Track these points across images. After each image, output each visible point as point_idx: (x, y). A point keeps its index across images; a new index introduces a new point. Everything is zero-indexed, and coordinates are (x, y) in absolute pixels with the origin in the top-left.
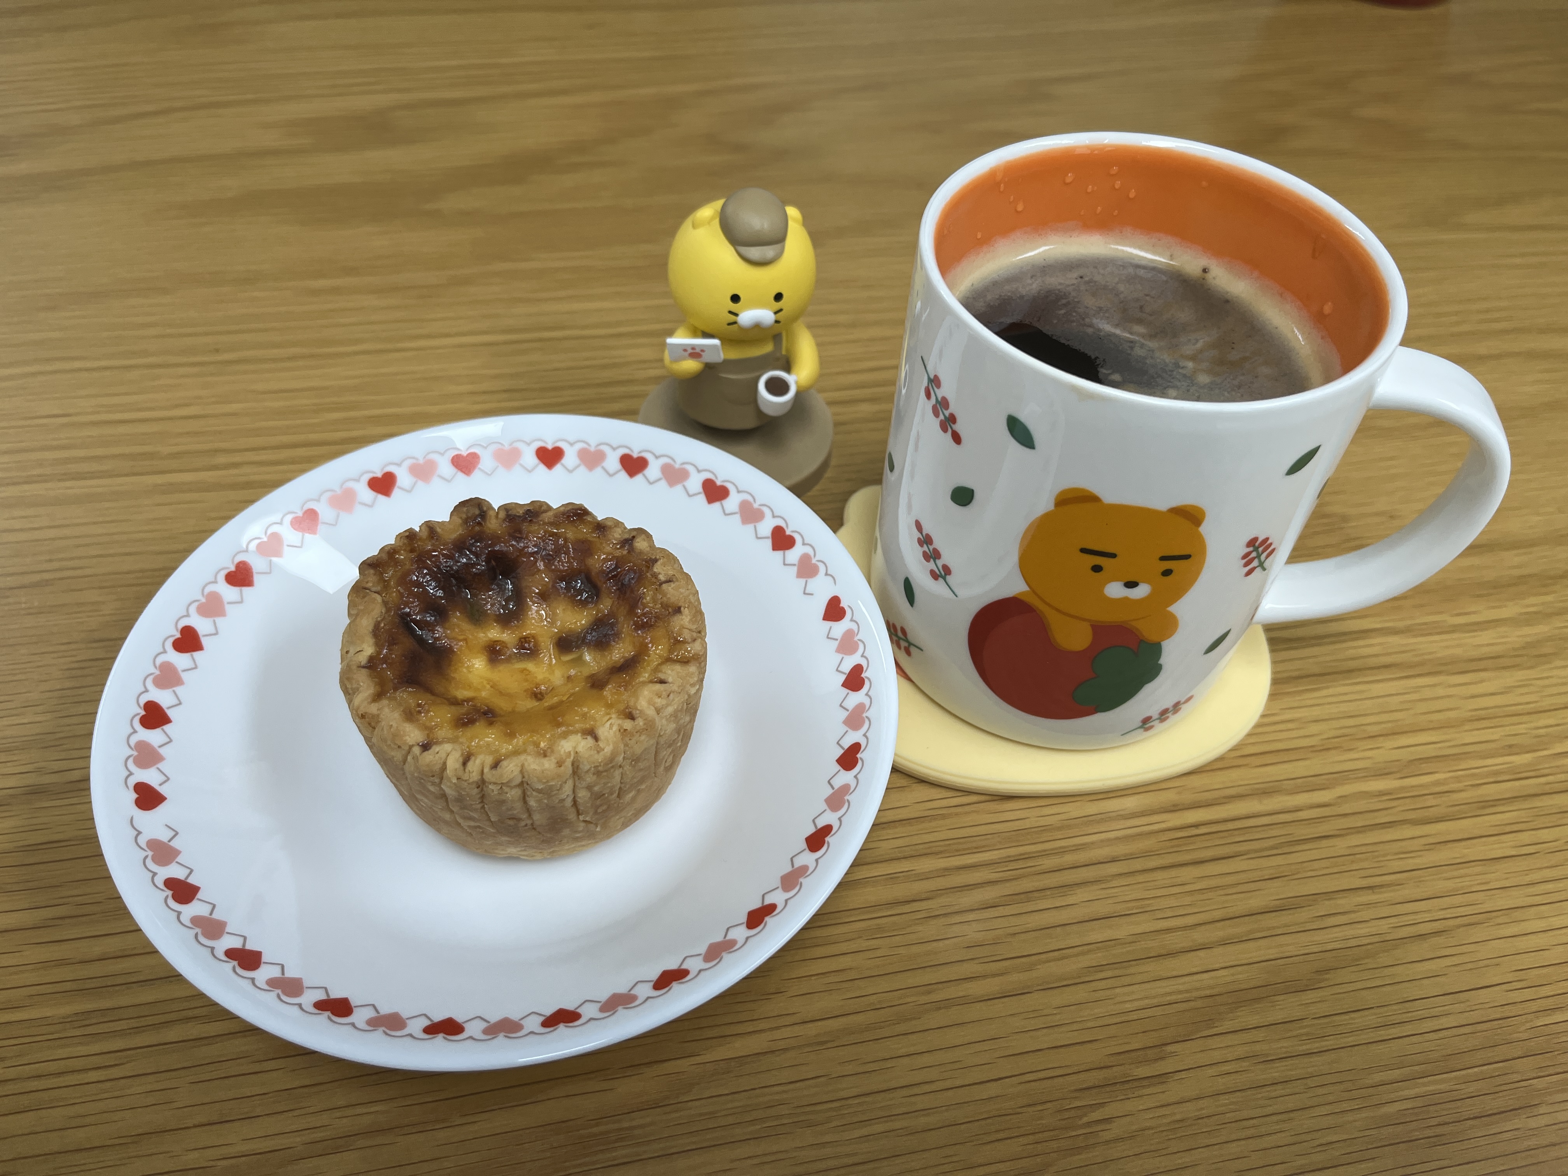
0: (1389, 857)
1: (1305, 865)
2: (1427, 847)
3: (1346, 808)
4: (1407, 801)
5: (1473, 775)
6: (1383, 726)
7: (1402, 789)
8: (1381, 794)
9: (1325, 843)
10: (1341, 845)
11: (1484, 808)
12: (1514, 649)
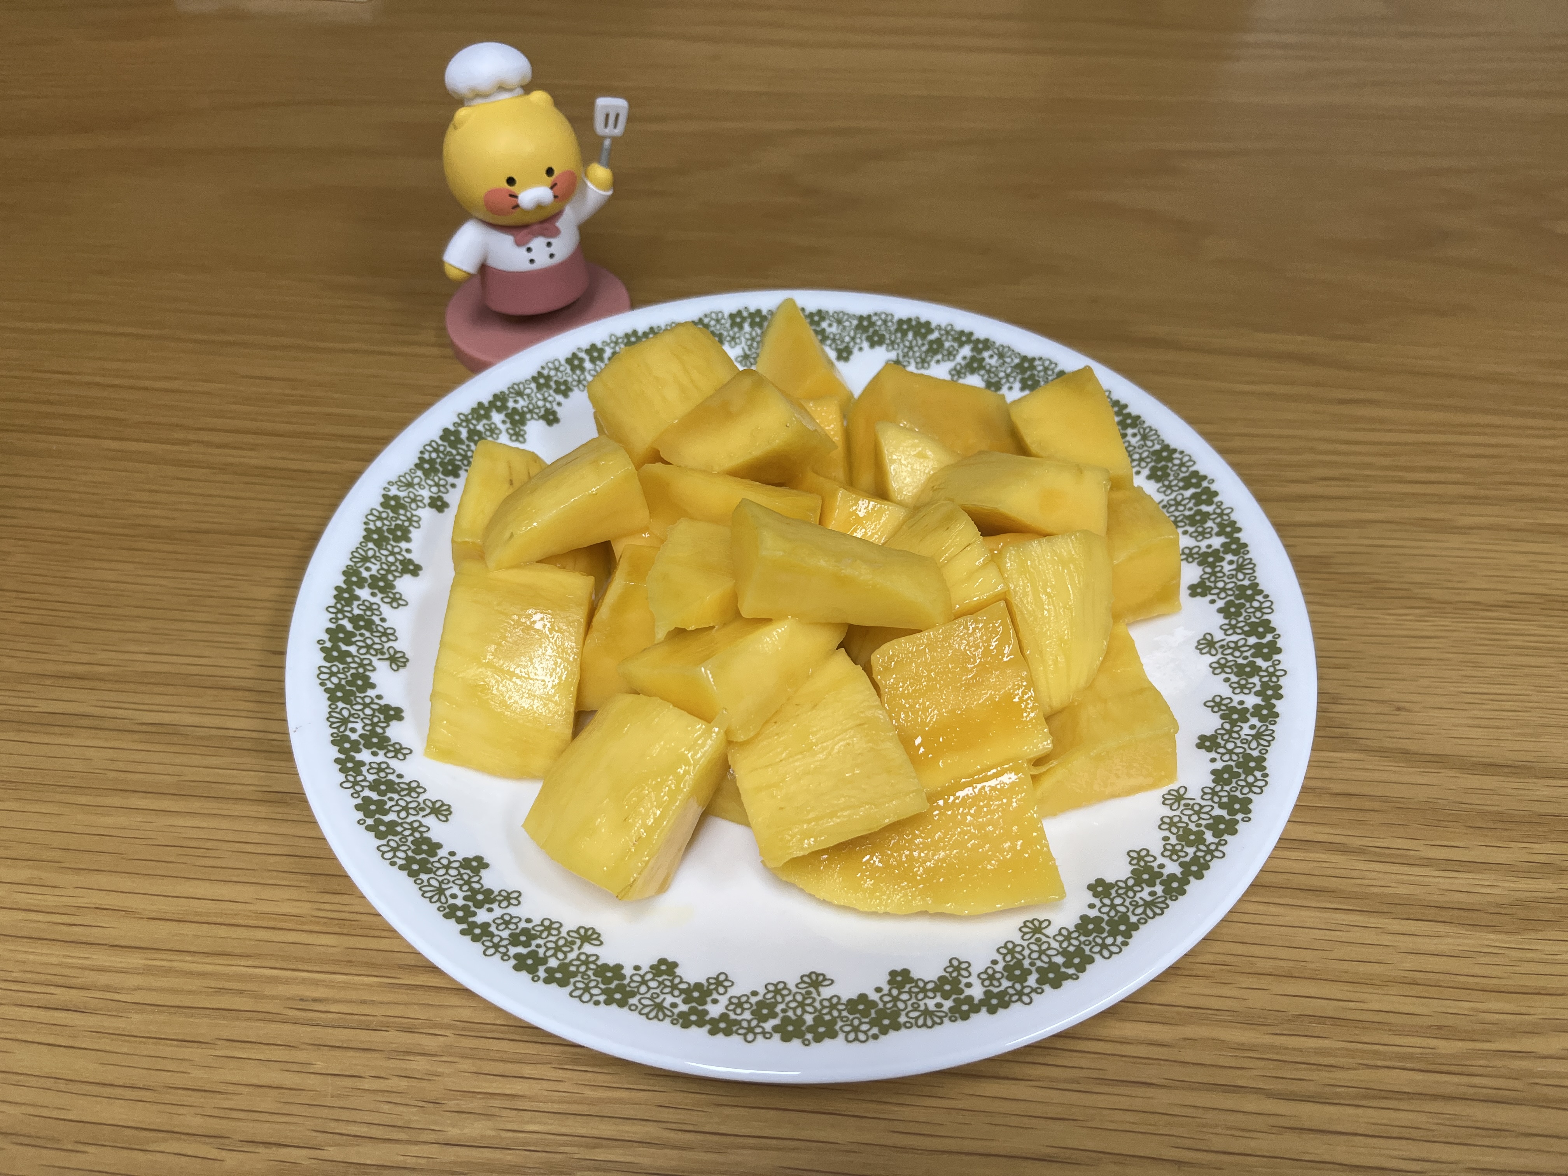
0: (1219, 1130)
1: (1105, 1112)
2: (1274, 1130)
3: (1187, 1055)
4: (1272, 1065)
5: (1376, 1052)
6: (1281, 963)
7: (1272, 1048)
8: (1241, 1047)
9: (1141, 1091)
10: (1161, 1099)
11: (1374, 1097)
12: (1498, 905)
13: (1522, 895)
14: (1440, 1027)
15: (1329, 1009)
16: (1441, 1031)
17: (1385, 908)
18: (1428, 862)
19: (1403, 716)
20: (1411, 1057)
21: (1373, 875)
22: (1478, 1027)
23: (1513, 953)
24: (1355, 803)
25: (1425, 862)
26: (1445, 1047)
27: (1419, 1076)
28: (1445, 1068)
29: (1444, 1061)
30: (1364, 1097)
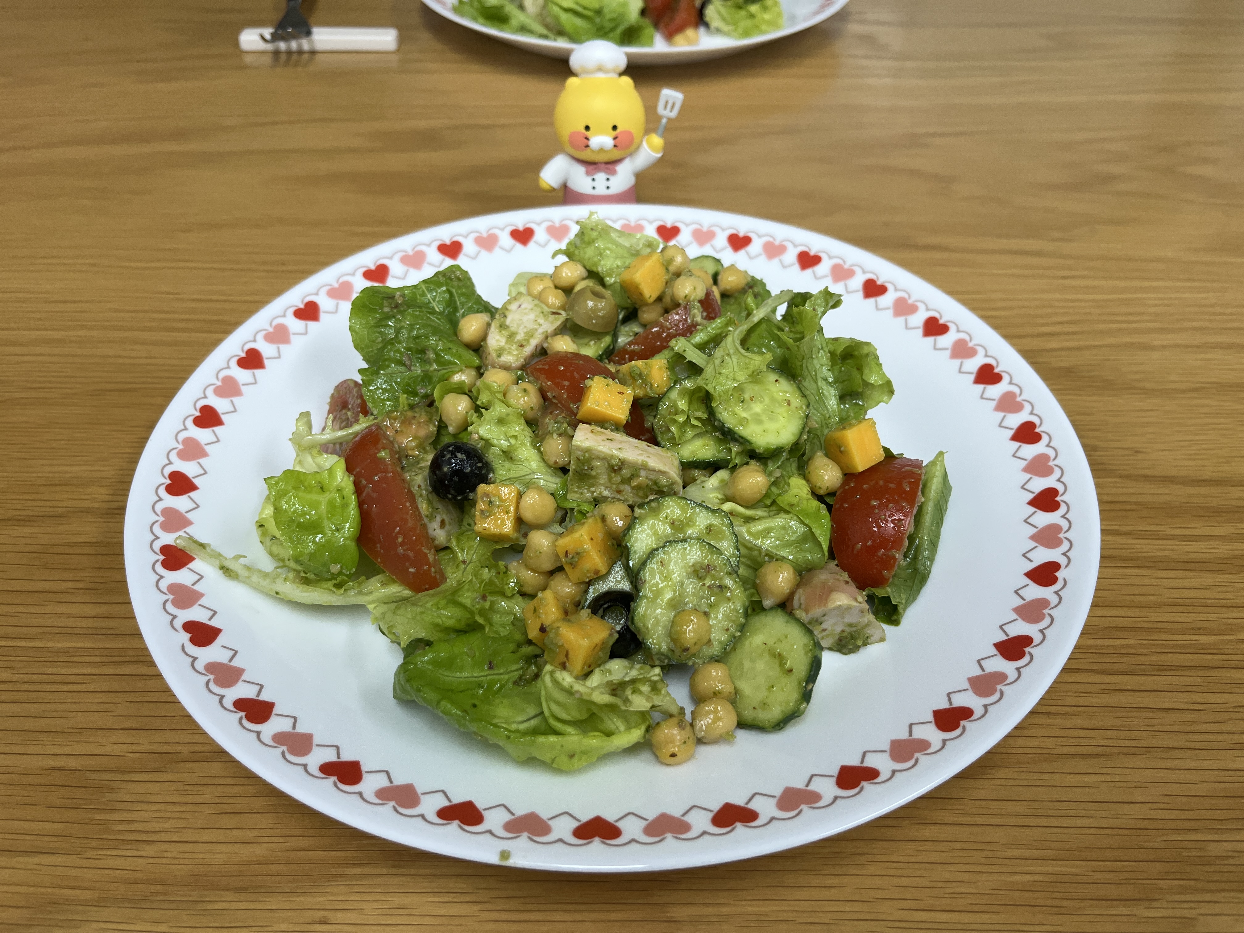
13: (1237, 552)
14: (1199, 629)
15: (1127, 622)
16: (1200, 631)
17: (1151, 564)
18: (1173, 537)
19: (1140, 456)
20: (1184, 646)
21: (1138, 546)
22: (1223, 627)
23: (1237, 585)
24: (1119, 506)
25: (1171, 537)
26: (1203, 639)
27: (1190, 657)
28: (1206, 651)
29: (1204, 647)
30: (1159, 670)
